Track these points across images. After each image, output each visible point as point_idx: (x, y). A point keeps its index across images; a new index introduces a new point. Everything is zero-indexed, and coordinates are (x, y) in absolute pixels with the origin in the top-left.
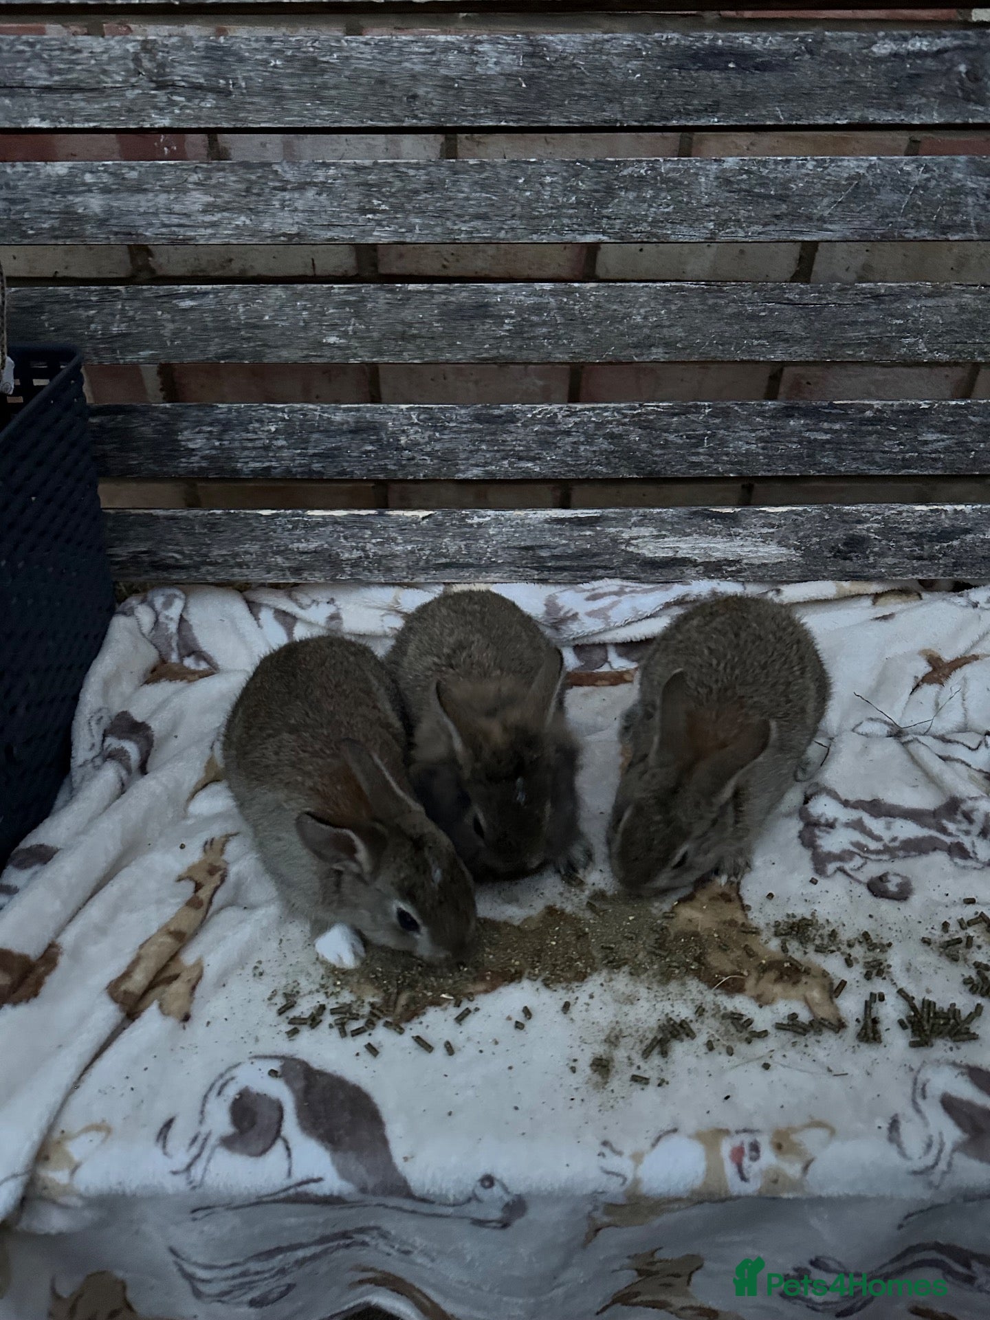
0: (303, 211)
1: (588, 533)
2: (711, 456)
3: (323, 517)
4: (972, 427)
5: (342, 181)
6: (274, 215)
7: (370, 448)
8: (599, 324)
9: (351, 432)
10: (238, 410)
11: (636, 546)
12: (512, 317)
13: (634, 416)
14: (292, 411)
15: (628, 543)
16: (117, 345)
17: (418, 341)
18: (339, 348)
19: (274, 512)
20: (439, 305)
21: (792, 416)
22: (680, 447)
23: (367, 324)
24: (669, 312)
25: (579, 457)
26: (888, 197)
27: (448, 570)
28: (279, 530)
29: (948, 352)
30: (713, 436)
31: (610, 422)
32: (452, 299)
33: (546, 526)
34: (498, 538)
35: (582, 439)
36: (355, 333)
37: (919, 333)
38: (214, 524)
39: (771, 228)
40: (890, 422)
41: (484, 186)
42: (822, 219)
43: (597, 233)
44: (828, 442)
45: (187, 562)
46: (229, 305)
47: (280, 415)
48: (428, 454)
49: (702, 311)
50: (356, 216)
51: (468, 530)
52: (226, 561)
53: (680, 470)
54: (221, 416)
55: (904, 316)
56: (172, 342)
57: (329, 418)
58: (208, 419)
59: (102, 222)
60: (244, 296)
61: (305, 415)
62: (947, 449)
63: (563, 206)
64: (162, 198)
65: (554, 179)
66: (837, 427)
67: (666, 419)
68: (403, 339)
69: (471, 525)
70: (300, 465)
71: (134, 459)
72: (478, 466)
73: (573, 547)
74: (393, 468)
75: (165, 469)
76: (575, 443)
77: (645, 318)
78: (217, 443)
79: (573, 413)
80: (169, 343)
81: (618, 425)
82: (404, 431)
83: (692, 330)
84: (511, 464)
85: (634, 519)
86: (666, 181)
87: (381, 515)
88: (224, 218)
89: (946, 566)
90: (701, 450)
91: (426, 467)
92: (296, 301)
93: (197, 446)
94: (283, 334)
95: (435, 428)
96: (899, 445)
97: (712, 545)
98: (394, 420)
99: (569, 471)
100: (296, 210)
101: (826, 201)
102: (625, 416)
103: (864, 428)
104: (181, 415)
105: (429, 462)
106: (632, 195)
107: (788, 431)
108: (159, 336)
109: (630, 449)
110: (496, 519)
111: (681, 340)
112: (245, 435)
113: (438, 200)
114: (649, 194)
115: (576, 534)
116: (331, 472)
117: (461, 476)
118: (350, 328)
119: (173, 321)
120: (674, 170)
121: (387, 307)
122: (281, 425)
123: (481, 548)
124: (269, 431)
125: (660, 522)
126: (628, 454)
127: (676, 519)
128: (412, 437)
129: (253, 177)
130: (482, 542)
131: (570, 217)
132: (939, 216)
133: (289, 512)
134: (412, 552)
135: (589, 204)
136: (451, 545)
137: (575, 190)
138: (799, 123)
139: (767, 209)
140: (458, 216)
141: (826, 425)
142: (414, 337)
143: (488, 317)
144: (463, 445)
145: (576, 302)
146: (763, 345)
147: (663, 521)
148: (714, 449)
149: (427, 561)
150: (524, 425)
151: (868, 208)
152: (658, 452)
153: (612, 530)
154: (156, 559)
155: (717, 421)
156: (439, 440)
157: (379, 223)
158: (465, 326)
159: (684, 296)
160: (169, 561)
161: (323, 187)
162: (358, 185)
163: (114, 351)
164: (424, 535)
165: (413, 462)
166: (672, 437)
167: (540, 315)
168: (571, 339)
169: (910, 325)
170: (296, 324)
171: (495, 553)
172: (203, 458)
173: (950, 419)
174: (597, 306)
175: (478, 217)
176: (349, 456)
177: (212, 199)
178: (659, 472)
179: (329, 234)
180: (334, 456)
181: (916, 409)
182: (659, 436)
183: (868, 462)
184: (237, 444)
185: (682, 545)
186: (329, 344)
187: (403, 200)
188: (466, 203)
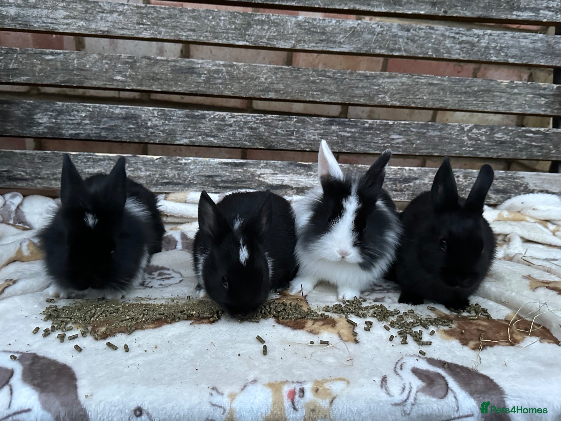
0: (111, 22)
1: (240, 170)
2: (297, 140)
3: (104, 156)
4: (413, 133)
5: (130, 11)
6: (97, 22)
7: (132, 126)
8: (245, 80)
9: (123, 118)
10: (67, 106)
11: (263, 178)
12: (205, 74)
13: (261, 120)
14: (94, 107)
15: (259, 176)
16: (10, 73)
17: (160, 81)
18: (122, 81)
19: (78, 153)
20: (171, 66)
21: (332, 124)
22: (283, 135)
23: (136, 72)
24: (277, 77)
25: (236, 137)
26: (367, 36)
27: (168, 186)
28: (80, 162)
29: (399, 101)
30: (298, 131)
31: (251, 122)
32: (178, 64)
33: (219, 166)
34: (195, 171)
35: (237, 129)
36: (130, 75)
37: (386, 93)
38: (45, 158)
39: (319, 45)
40: (377, 129)
41: (194, 18)
42: (340, 43)
43: (244, 41)
44: (349, 137)
45: (28, 177)
46: (70, 60)
47: (88, 108)
48: (161, 131)
49: (291, 78)
50: (135, 25)
51: (179, 166)
52: (49, 177)
53: (284, 146)
54: (58, 108)
55: (379, 85)
56: (39, 73)
57: (112, 112)
58: (51, 109)
59: (14, 19)
60: (78, 56)
61: (101, 109)
62: (403, 143)
63: (229, 29)
64: (45, 12)
65: (226, 18)
66: (353, 130)
67: (276, 123)
68: (153, 79)
69: (181, 164)
70: (95, 133)
71: (9, 126)
72: (186, 138)
73: (232, 177)
74: (143, 136)
75: (25, 132)
76: (234, 130)
77: (266, 79)
78: (54, 121)
79: (233, 117)
80: (37, 74)
81: (254, 124)
82: (150, 120)
83: (287, 86)
84: (203, 138)
85: (262, 165)
86: (273, 22)
87: (134, 156)
88: (72, 22)
89: (408, 195)
90: (293, 137)
91: (161, 137)
92: (103, 60)
93: (44, 122)
94: (95, 74)
95: (166, 119)
96: (382, 139)
97: (300, 179)
98: (145, 114)
99: (231, 143)
100: (107, 21)
101: (341, 36)
102: (257, 119)
103: (365, 131)
104: (37, 106)
105: (161, 135)
106: (259, 27)
107: (331, 131)
108: (33, 71)
109: (260, 135)
110: (194, 161)
111: (282, 90)
112: (68, 117)
113: (173, 22)
114: (266, 27)
115: (234, 170)
116: (111, 137)
117: (178, 142)
118: (128, 73)
119: (41, 64)
120: (277, 19)
121: (146, 65)
122: (88, 113)
123: (186, 175)
124: (81, 116)
125: (275, 167)
126: (259, 137)
127: (282, 166)
128: (154, 123)
129: (89, 7)
130: (186, 172)
131: (232, 34)
132: (389, 45)
133: (86, 153)
134: (149, 176)
135: (240, 29)
136: (170, 173)
137: (234, 23)
138: (329, 7)
139: (317, 37)
140: (182, 29)
141: (348, 129)
142: (159, 79)
143: (194, 73)
144: (180, 128)
145: (235, 70)
146: (318, 95)
147: (276, 166)
148: (299, 137)
149: (157, 181)
150: (210, 121)
151: (359, 40)
152: (274, 137)
153: (252, 169)
154: (11, 175)
155: (300, 125)
156: (167, 125)
157: (145, 29)
158: (183, 76)
159: (283, 71)
160: (19, 176)
161: (121, 13)
162: (137, 13)
163: (9, 76)
164: (156, 167)
165: (153, 134)
166: (279, 131)
167: (218, 74)
168: (232, 86)
169: (381, 89)
170: (102, 70)
171: (193, 178)
172: (45, 127)
173: (403, 129)
174: (244, 72)
175: (191, 30)
176: (121, 130)
177: (69, 14)
178: (274, 146)
179: (122, 32)
180: (113, 129)
181: (387, 124)
182: (273, 130)
183: (368, 147)
184: (64, 121)
185: (285, 179)
186: (117, 80)
187: (157, 21)
188: (186, 24)
